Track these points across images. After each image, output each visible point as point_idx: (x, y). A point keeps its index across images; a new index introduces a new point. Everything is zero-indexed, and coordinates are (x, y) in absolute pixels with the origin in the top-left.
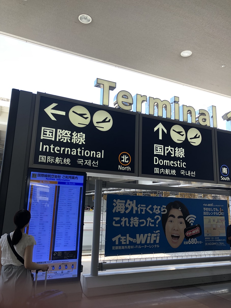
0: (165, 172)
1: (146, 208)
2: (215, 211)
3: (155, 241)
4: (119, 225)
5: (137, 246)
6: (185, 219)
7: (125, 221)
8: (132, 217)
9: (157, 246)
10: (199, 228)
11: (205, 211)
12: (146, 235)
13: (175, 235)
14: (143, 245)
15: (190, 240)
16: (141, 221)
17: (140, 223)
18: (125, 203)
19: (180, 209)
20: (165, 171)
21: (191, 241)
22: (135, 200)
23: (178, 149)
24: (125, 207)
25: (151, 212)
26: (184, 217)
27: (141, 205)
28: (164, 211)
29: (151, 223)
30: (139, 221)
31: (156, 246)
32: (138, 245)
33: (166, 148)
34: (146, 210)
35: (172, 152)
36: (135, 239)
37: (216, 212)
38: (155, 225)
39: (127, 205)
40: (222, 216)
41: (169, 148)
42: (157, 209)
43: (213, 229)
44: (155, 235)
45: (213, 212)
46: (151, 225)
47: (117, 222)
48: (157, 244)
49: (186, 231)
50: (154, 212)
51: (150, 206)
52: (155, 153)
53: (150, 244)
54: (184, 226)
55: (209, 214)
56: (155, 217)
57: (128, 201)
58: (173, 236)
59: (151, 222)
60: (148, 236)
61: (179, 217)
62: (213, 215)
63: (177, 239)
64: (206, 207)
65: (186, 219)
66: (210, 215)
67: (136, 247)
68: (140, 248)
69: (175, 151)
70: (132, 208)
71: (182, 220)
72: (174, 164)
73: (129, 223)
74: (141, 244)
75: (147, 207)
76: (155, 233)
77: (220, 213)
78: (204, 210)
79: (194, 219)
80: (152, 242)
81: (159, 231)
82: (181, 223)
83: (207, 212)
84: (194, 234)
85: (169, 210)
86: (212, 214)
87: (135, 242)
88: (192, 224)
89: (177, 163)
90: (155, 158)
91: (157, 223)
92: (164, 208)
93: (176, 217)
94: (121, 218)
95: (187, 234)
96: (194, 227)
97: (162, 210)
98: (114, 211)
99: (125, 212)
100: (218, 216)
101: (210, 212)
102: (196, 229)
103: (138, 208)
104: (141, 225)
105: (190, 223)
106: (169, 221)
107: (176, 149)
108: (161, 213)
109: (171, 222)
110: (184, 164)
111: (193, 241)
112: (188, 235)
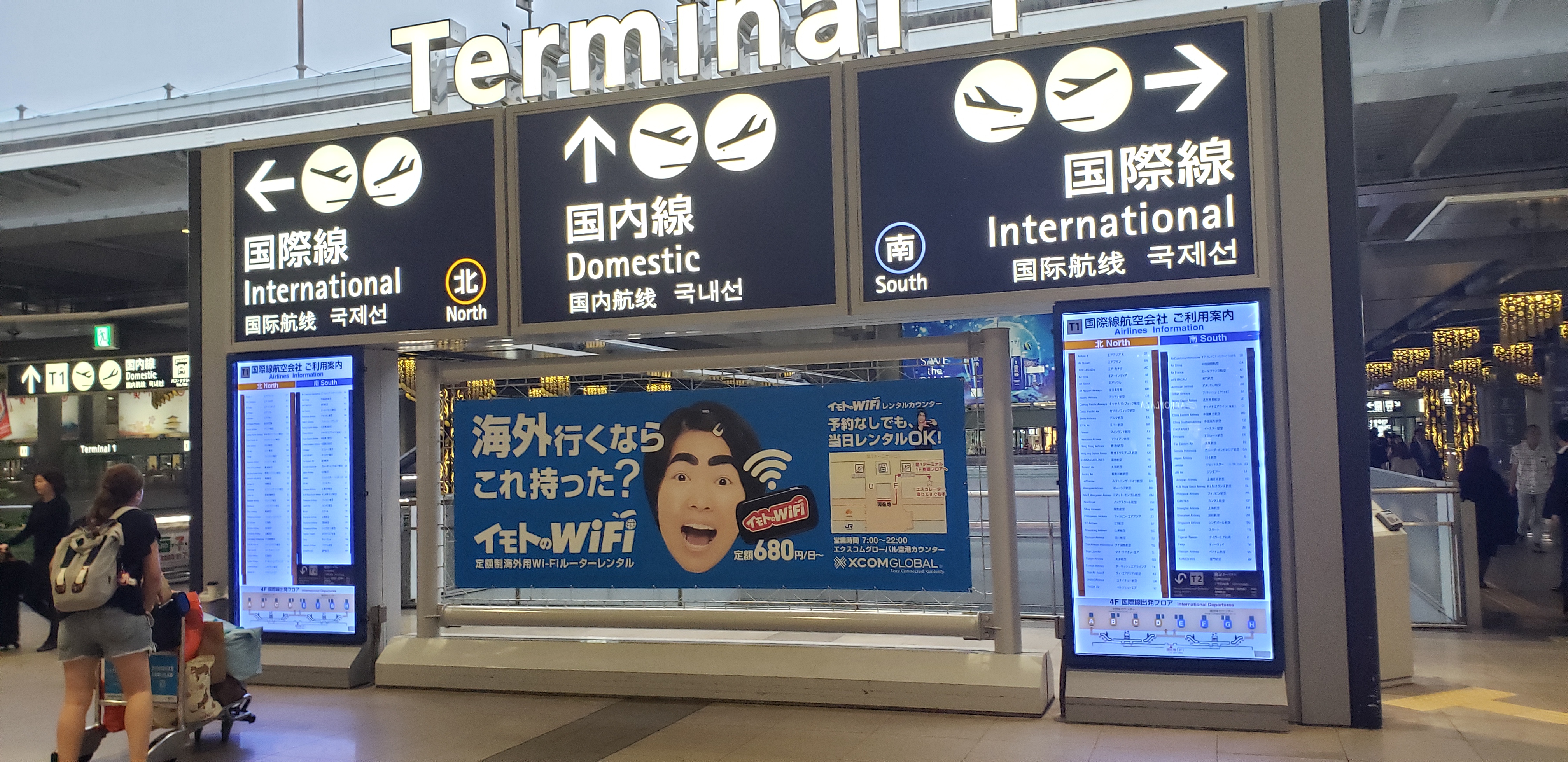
0: (612, 304)
1: (584, 437)
2: (890, 427)
3: (617, 546)
4: (493, 495)
5: (556, 562)
6: (739, 468)
7: (514, 483)
8: (535, 470)
9: (625, 563)
10: (804, 501)
11: (839, 431)
12: (584, 527)
13: (695, 526)
14: (576, 557)
15: (765, 546)
16: (565, 479)
17: (563, 488)
18: (512, 427)
19: (719, 430)
20: (612, 298)
21: (767, 550)
22: (544, 414)
23: (665, 203)
24: (512, 436)
25: (602, 450)
26: (737, 459)
27: (564, 428)
28: (654, 442)
29: (601, 487)
30: (560, 480)
31: (620, 561)
32: (559, 556)
33: (614, 209)
34: (582, 443)
35: (639, 220)
36: (546, 540)
37: (895, 430)
38: (618, 493)
39: (517, 432)
40: (929, 447)
41: (628, 206)
42: (623, 436)
43: (880, 504)
44: (620, 526)
45: (882, 431)
46: (602, 492)
47: (487, 486)
48: (625, 556)
49: (742, 511)
50: (613, 446)
51: (599, 428)
52: (571, 240)
53: (600, 555)
54: (736, 493)
55: (858, 444)
56: (619, 466)
57: (521, 416)
58: (687, 530)
59: (602, 483)
60: (591, 529)
61: (716, 461)
62: (880, 447)
63: (705, 539)
64: (840, 415)
65: (746, 468)
66: (865, 448)
67: (551, 564)
68: (565, 567)
69: (651, 211)
70: (535, 439)
71: (728, 471)
72: (647, 267)
73: (527, 488)
74: (567, 554)
75: (585, 433)
76: (619, 520)
77: (915, 438)
78: (833, 430)
79: (783, 467)
80: (607, 548)
81: (632, 512)
82: (725, 483)
83: (844, 436)
84: (782, 521)
85: (671, 438)
86: (871, 444)
87: (548, 548)
88: (772, 486)
89: (660, 262)
90: (571, 256)
91: (626, 484)
92: (650, 431)
93: (703, 460)
94: (501, 472)
95: (748, 523)
96: (782, 497)
97: (645, 438)
98: (476, 452)
99: (511, 453)
100: (908, 447)
101: (863, 434)
102: (793, 504)
103: (554, 437)
104: (568, 494)
105: (763, 479)
106: (674, 477)
107: (654, 206)
108: (639, 448)
109: (682, 478)
110: (692, 258)
111: (776, 550)
112: (753, 526)
